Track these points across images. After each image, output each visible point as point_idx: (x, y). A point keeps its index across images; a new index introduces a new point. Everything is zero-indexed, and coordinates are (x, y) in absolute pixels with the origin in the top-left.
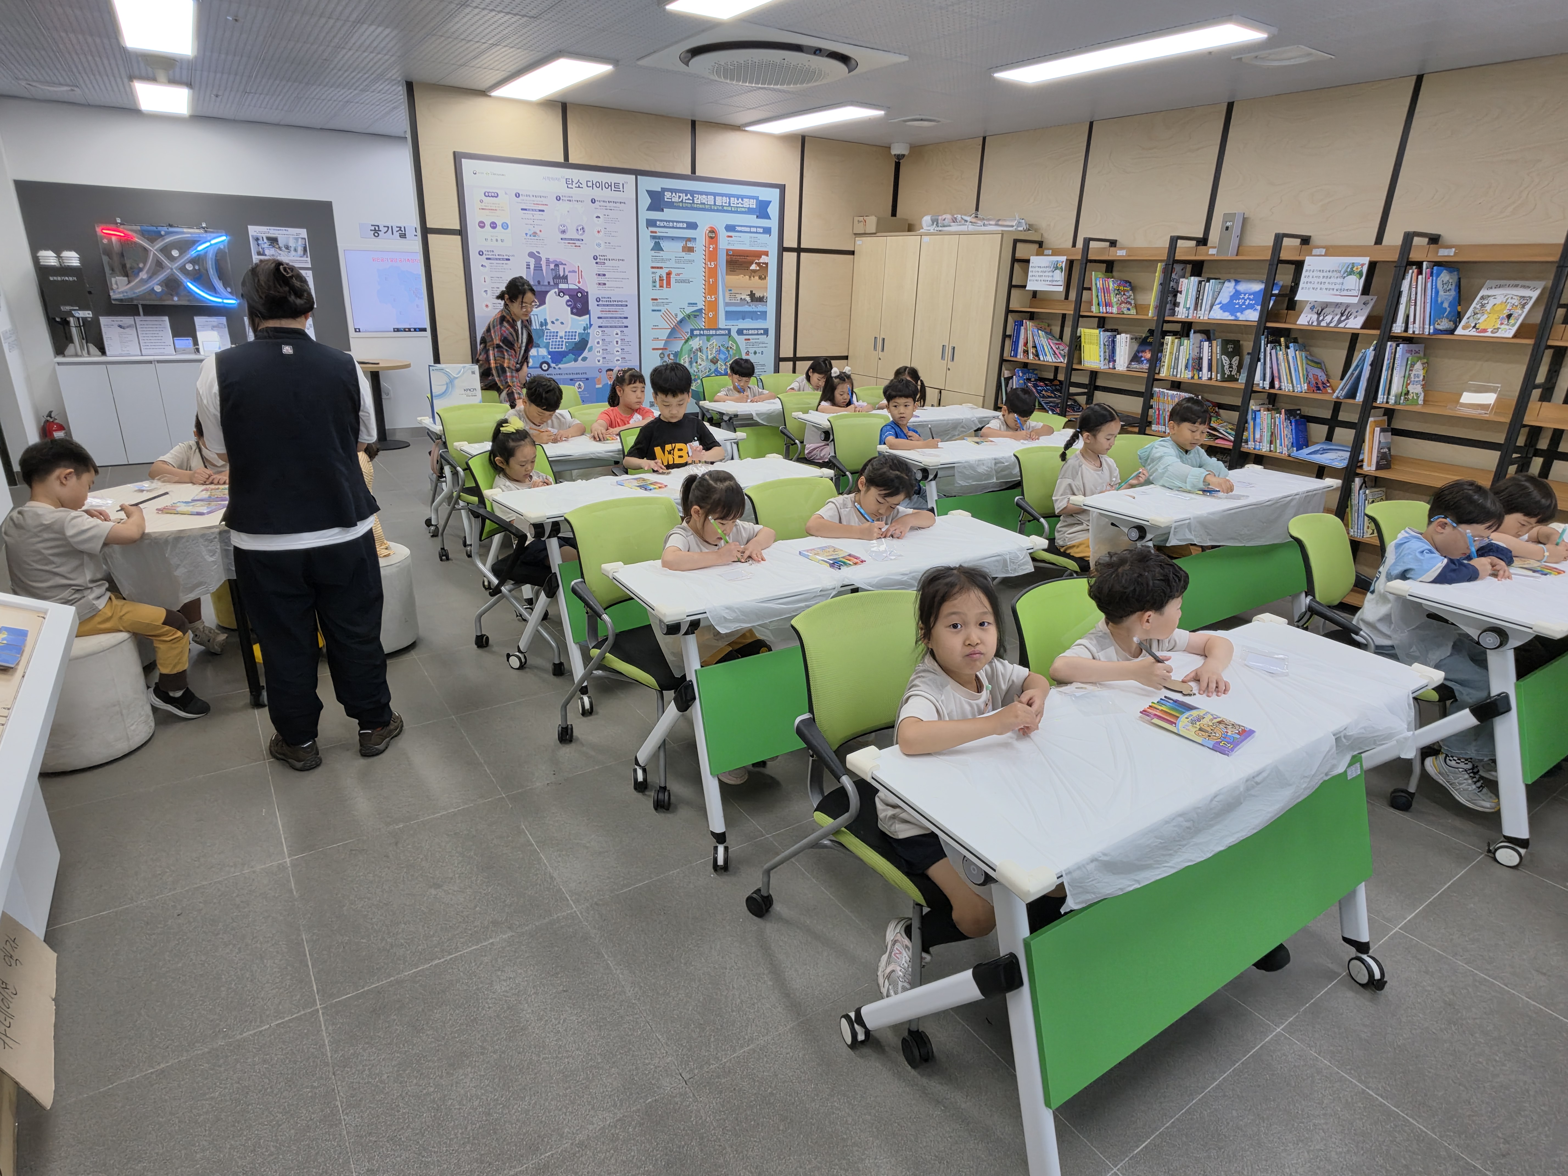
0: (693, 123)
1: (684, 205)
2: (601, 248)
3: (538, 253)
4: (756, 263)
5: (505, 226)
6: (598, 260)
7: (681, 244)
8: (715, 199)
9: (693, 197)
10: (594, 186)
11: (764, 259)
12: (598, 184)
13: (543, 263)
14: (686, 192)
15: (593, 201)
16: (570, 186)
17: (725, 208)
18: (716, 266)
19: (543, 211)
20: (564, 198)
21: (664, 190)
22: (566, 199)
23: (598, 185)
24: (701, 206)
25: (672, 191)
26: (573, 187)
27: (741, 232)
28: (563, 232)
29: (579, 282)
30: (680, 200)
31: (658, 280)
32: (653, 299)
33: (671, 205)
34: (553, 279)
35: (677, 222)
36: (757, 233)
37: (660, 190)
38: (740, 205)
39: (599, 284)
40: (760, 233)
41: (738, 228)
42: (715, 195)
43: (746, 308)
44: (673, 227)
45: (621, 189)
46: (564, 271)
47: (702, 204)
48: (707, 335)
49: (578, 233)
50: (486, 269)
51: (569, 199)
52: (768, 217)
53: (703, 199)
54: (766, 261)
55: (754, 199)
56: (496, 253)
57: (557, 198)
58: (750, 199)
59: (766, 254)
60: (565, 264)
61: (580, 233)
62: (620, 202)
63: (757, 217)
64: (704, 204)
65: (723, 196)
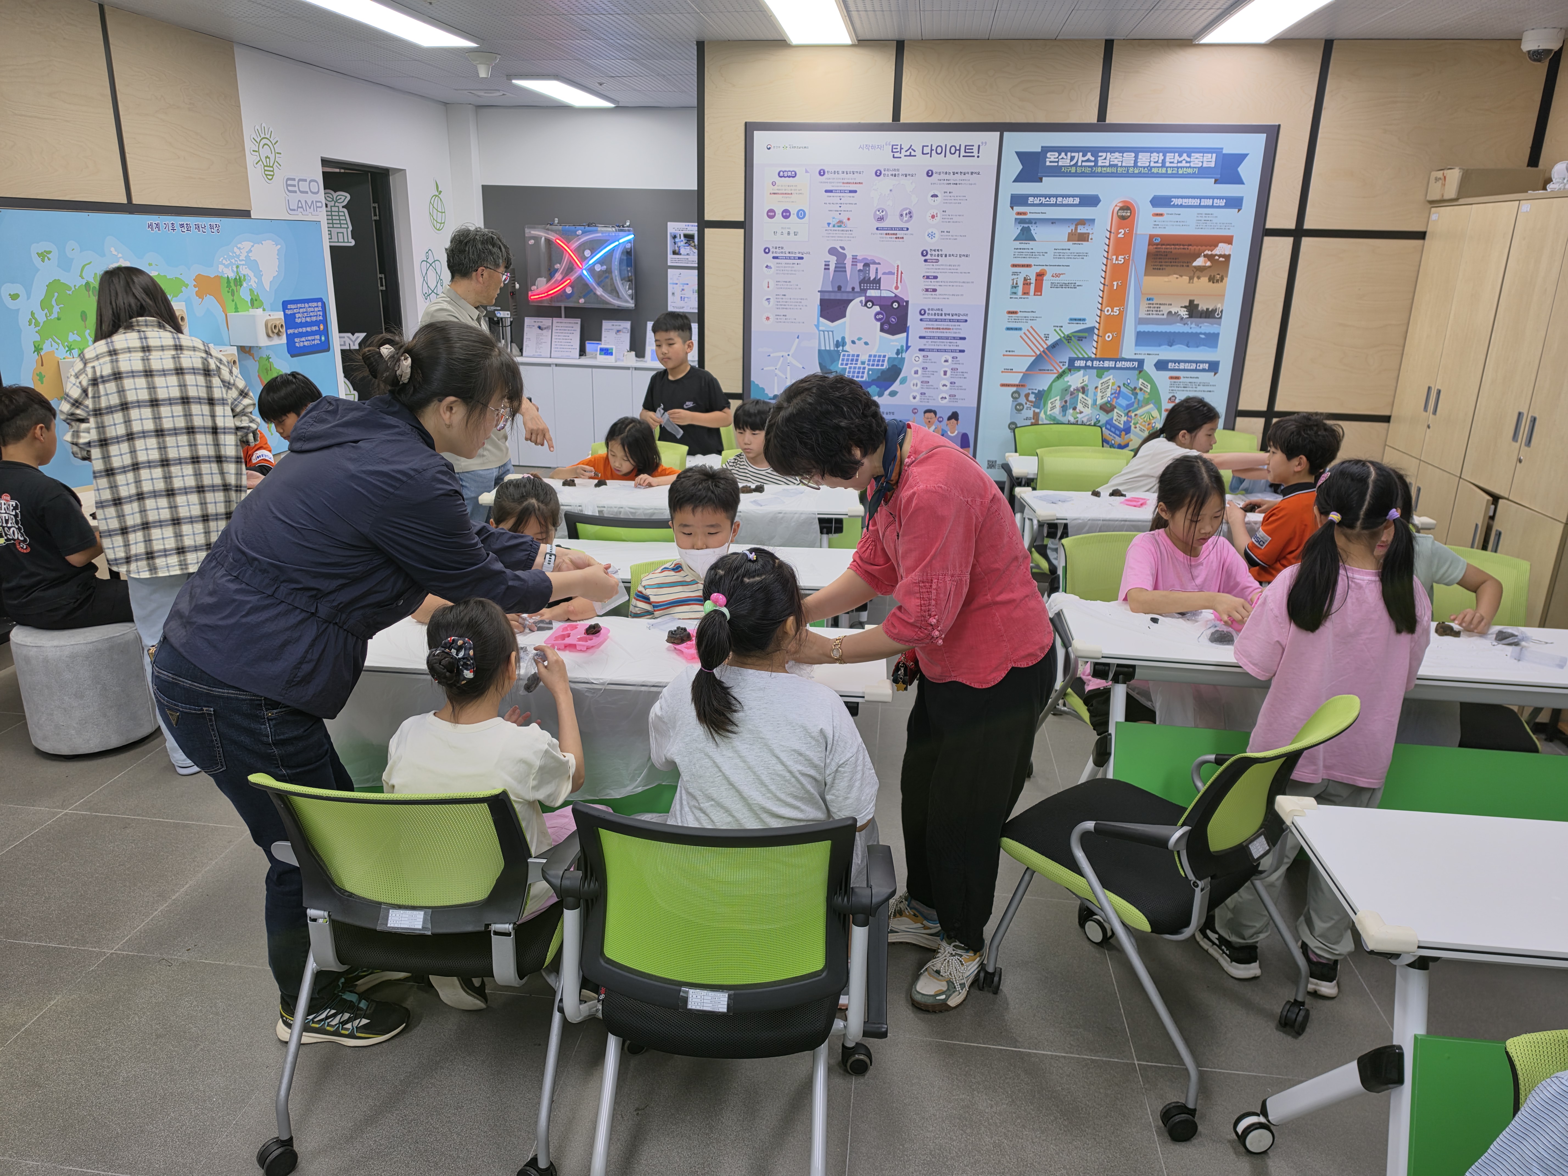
0: (1109, 44)
1: (1079, 170)
2: (934, 239)
3: (843, 248)
4: (1205, 256)
5: (801, 214)
6: (928, 257)
7: (1067, 230)
8: (1137, 157)
9: (1097, 157)
10: (934, 152)
11: (1222, 249)
12: (938, 149)
13: (848, 262)
14: (1084, 150)
15: (930, 173)
16: (896, 155)
17: (1155, 170)
18: (1127, 261)
19: (855, 192)
20: (886, 173)
21: (1046, 150)
22: (891, 173)
23: (939, 151)
24: (1109, 170)
25: (1059, 150)
26: (902, 155)
27: (1181, 206)
28: (881, 219)
29: (897, 288)
30: (1072, 163)
31: (1021, 284)
32: (1009, 312)
33: (1057, 172)
34: (860, 283)
35: (1063, 196)
36: (1212, 207)
37: (1039, 150)
38: (1184, 164)
39: (927, 290)
40: (1219, 207)
41: (1179, 202)
42: (1137, 151)
43: (1178, 328)
44: (1056, 205)
45: (976, 154)
46: (877, 273)
47: (1110, 166)
48: (1097, 368)
49: (902, 220)
50: (772, 271)
51: (894, 173)
52: (1240, 181)
53: (1115, 158)
54: (1227, 253)
55: (1212, 153)
56: (786, 250)
57: (876, 173)
58: (1204, 153)
59: (1229, 240)
60: (879, 264)
61: (905, 219)
62: (972, 173)
63: (1216, 182)
64: (1116, 166)
65: (1152, 152)
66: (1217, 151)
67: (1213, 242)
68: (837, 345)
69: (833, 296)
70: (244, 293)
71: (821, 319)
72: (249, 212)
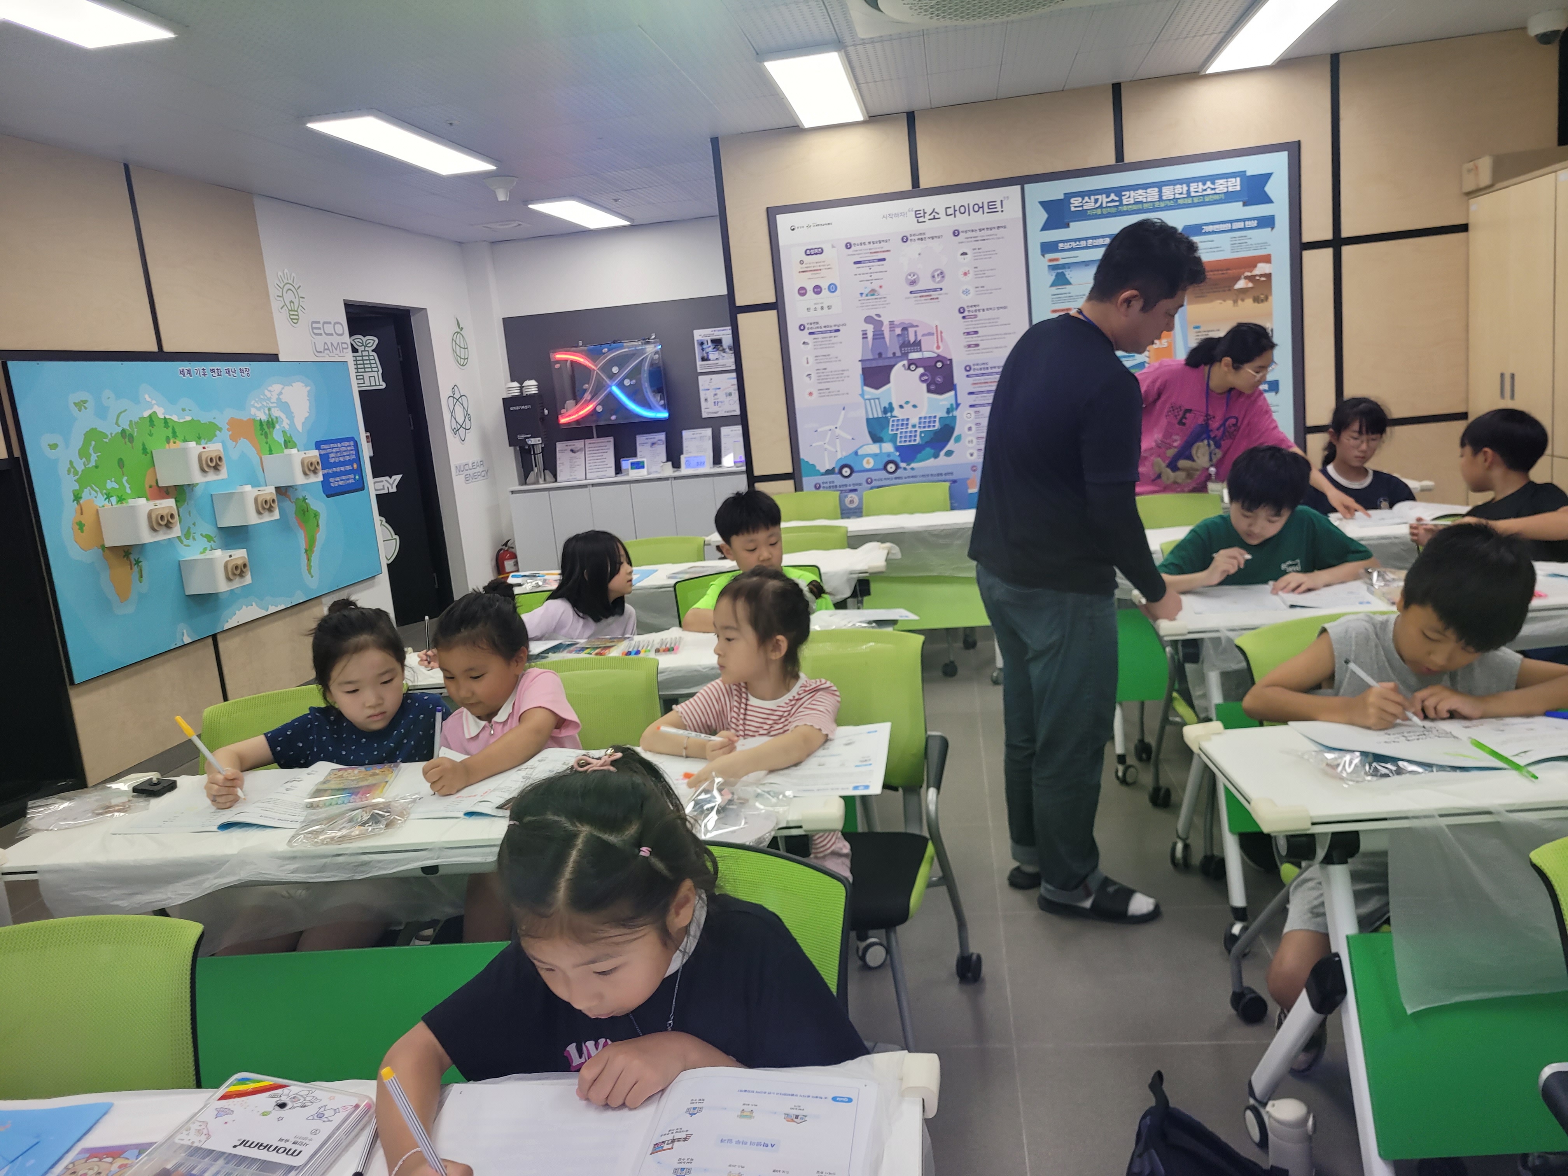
0: (1117, 88)
1: (1105, 211)
2: (970, 296)
3: (879, 316)
4: (1245, 278)
5: (833, 288)
6: (966, 314)
8: (1160, 191)
9: (1120, 196)
11: (1262, 268)
12: (962, 209)
13: (886, 329)
14: (1107, 192)
15: (956, 233)
16: (921, 220)
17: (1180, 202)
19: (884, 260)
20: (913, 238)
21: (1069, 196)
22: (917, 238)
23: (962, 211)
24: (1135, 207)
25: (1082, 194)
26: (926, 219)
28: (913, 283)
29: (938, 347)
30: (1097, 205)
33: (1083, 215)
34: (901, 347)
35: (1093, 237)
36: (1245, 229)
37: (1062, 197)
38: (1209, 192)
39: (969, 346)
40: (1252, 228)
41: (1210, 228)
42: (1160, 185)
44: (1087, 247)
45: (999, 209)
46: (916, 335)
47: (1136, 203)
49: (934, 281)
50: (809, 347)
51: (920, 237)
52: (1268, 200)
53: (1140, 195)
54: (1267, 272)
55: (1235, 177)
56: (822, 324)
57: (903, 239)
58: (1227, 178)
59: (1267, 259)
60: (917, 326)
62: (998, 228)
63: (1244, 204)
64: (1141, 202)
65: (1175, 185)
66: (1241, 174)
67: (1252, 262)
68: (885, 411)
69: (874, 364)
70: (277, 436)
71: (866, 389)
72: (277, 355)
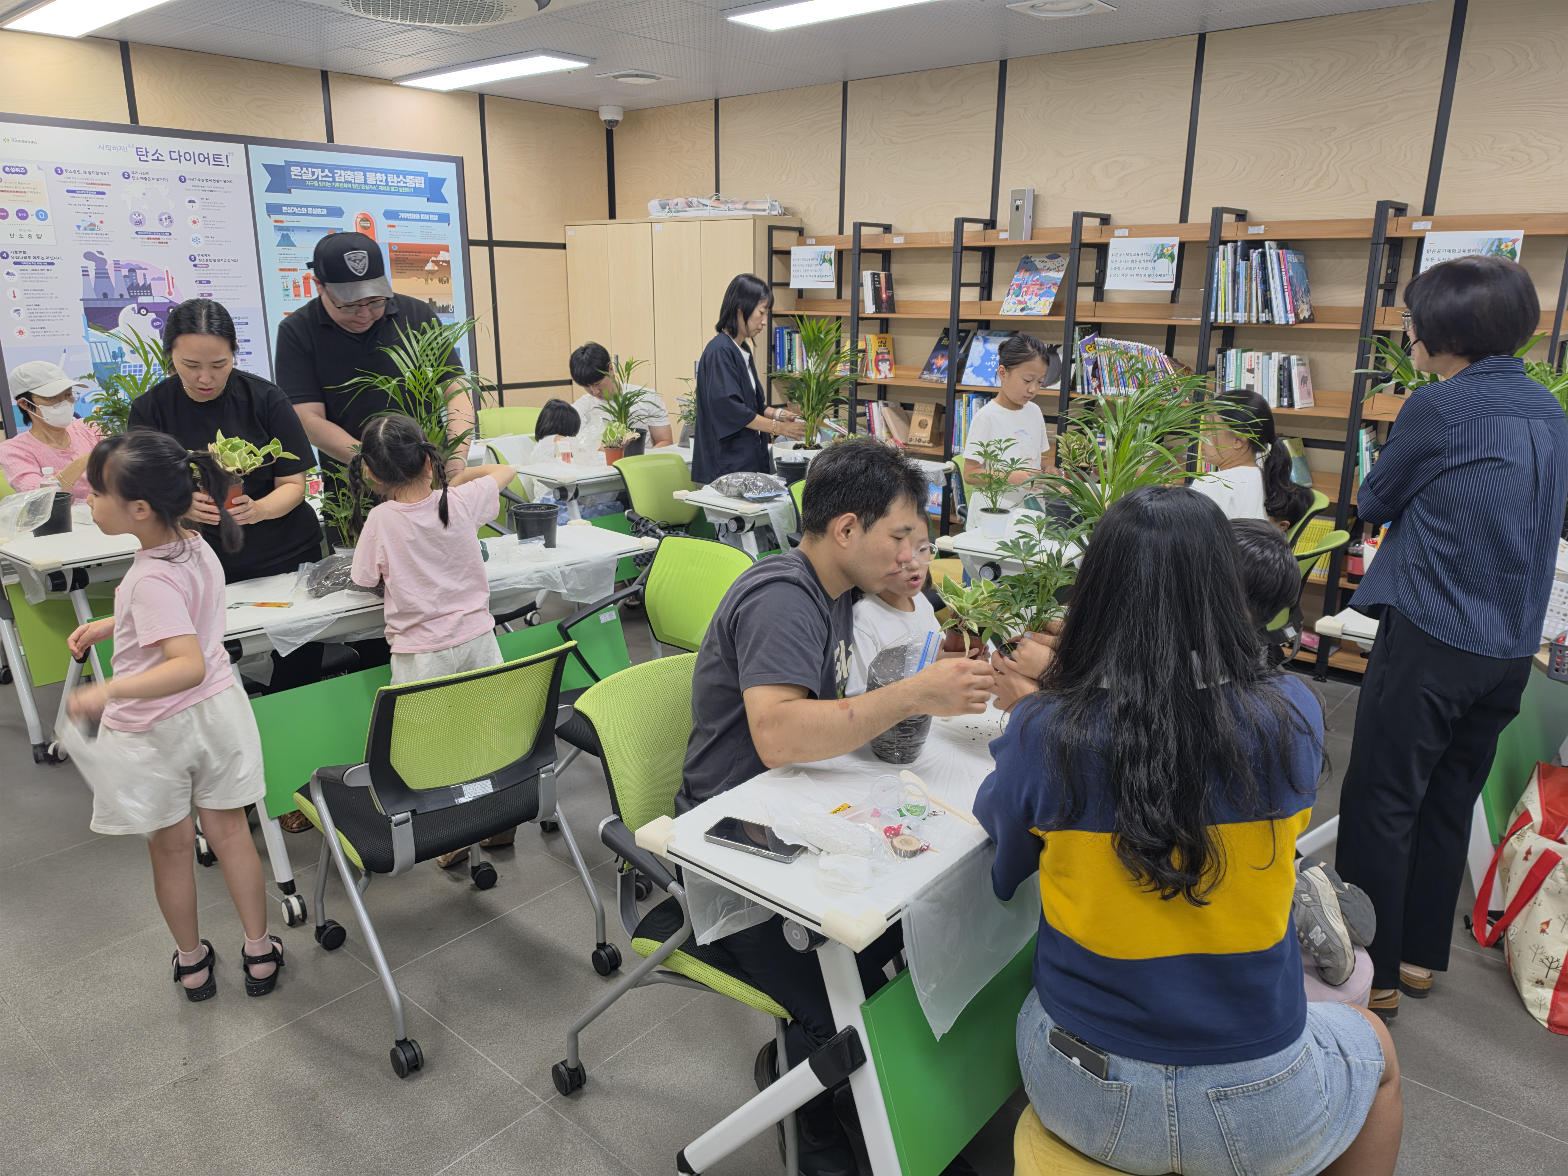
0: (325, 75)
1: (321, 184)
2: (200, 245)
3: (101, 253)
4: (433, 261)
5: (42, 215)
6: (197, 262)
8: (365, 175)
9: (333, 174)
10: (182, 158)
11: (443, 256)
12: (187, 155)
13: (110, 268)
14: (323, 167)
15: (182, 179)
16: (143, 158)
17: (381, 188)
19: (103, 193)
20: (135, 175)
21: (289, 164)
22: (140, 176)
23: (188, 158)
24: (345, 186)
25: (301, 165)
26: (149, 159)
27: (407, 219)
28: (139, 223)
29: (170, 293)
30: (314, 178)
31: (291, 287)
33: (302, 184)
34: (129, 289)
35: (312, 207)
36: (429, 221)
37: (283, 164)
38: (402, 184)
40: (434, 221)
41: (402, 215)
42: (365, 170)
44: (307, 214)
45: (225, 163)
46: (145, 278)
47: (346, 182)
49: (162, 225)
50: (14, 278)
51: (144, 176)
52: (444, 201)
53: (349, 175)
54: (447, 259)
55: (421, 176)
56: (30, 254)
57: (124, 175)
58: (415, 176)
59: (446, 249)
60: (146, 269)
61: (165, 224)
63: (428, 200)
64: (350, 182)
65: (376, 173)
66: (425, 175)
67: (436, 250)
71: (91, 331)
